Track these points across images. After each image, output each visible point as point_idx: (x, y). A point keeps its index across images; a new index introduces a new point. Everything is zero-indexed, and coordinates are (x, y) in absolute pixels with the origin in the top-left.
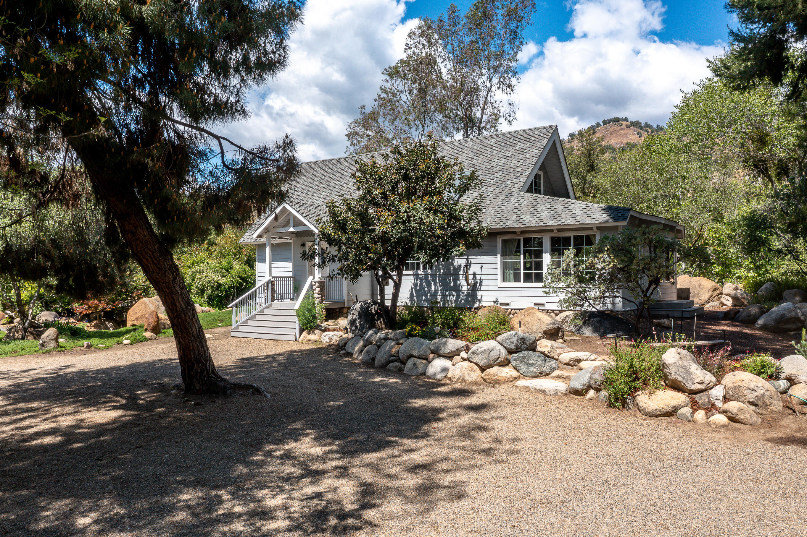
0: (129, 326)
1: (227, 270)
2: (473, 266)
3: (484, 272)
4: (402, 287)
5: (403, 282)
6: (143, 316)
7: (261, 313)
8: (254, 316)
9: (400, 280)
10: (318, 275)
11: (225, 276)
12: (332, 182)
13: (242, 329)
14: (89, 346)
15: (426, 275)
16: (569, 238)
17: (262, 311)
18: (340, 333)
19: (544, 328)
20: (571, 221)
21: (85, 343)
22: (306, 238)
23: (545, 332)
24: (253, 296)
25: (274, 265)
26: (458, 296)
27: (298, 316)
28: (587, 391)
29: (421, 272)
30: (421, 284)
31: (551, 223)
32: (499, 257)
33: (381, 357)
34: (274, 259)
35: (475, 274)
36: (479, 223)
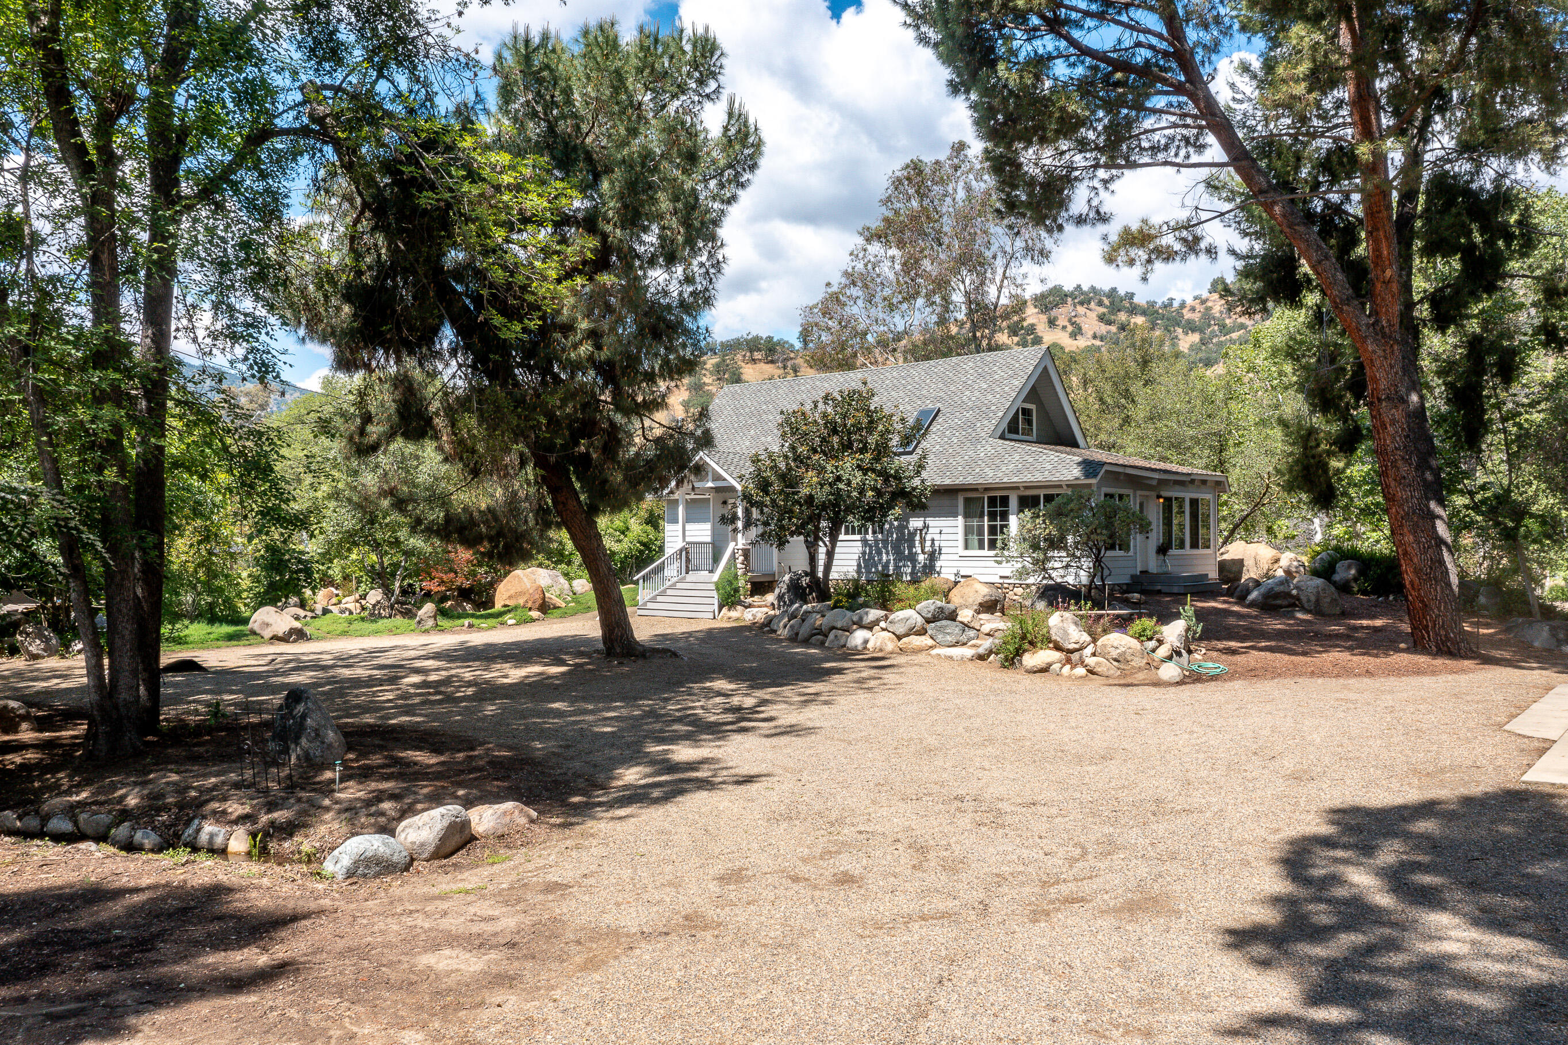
0: (498, 606)
1: (623, 533)
2: (931, 530)
3: (943, 537)
4: (836, 556)
5: (837, 550)
6: (521, 594)
7: (673, 587)
8: (665, 591)
9: (834, 546)
10: (741, 541)
11: (619, 541)
12: (764, 416)
13: (650, 605)
14: (470, 626)
15: (876, 541)
16: (1038, 497)
17: (674, 584)
18: (765, 610)
19: (980, 600)
20: (1038, 477)
21: (466, 622)
22: (728, 494)
23: (981, 604)
24: (661, 568)
25: (688, 526)
26: (914, 567)
27: (717, 589)
28: (989, 656)
29: (870, 537)
30: (871, 553)
31: (1015, 479)
32: (960, 519)
33: (804, 631)
34: (688, 520)
35: (933, 540)
36: (923, 481)
